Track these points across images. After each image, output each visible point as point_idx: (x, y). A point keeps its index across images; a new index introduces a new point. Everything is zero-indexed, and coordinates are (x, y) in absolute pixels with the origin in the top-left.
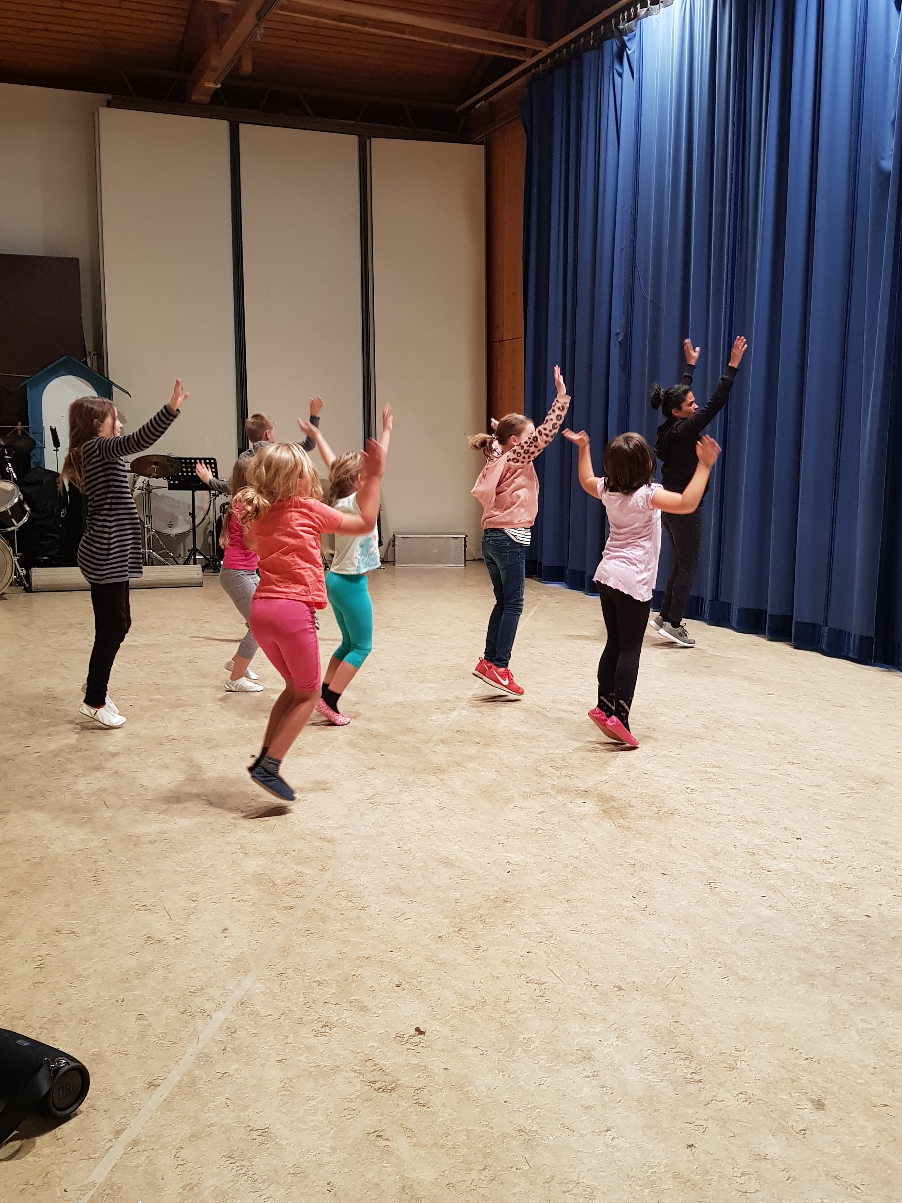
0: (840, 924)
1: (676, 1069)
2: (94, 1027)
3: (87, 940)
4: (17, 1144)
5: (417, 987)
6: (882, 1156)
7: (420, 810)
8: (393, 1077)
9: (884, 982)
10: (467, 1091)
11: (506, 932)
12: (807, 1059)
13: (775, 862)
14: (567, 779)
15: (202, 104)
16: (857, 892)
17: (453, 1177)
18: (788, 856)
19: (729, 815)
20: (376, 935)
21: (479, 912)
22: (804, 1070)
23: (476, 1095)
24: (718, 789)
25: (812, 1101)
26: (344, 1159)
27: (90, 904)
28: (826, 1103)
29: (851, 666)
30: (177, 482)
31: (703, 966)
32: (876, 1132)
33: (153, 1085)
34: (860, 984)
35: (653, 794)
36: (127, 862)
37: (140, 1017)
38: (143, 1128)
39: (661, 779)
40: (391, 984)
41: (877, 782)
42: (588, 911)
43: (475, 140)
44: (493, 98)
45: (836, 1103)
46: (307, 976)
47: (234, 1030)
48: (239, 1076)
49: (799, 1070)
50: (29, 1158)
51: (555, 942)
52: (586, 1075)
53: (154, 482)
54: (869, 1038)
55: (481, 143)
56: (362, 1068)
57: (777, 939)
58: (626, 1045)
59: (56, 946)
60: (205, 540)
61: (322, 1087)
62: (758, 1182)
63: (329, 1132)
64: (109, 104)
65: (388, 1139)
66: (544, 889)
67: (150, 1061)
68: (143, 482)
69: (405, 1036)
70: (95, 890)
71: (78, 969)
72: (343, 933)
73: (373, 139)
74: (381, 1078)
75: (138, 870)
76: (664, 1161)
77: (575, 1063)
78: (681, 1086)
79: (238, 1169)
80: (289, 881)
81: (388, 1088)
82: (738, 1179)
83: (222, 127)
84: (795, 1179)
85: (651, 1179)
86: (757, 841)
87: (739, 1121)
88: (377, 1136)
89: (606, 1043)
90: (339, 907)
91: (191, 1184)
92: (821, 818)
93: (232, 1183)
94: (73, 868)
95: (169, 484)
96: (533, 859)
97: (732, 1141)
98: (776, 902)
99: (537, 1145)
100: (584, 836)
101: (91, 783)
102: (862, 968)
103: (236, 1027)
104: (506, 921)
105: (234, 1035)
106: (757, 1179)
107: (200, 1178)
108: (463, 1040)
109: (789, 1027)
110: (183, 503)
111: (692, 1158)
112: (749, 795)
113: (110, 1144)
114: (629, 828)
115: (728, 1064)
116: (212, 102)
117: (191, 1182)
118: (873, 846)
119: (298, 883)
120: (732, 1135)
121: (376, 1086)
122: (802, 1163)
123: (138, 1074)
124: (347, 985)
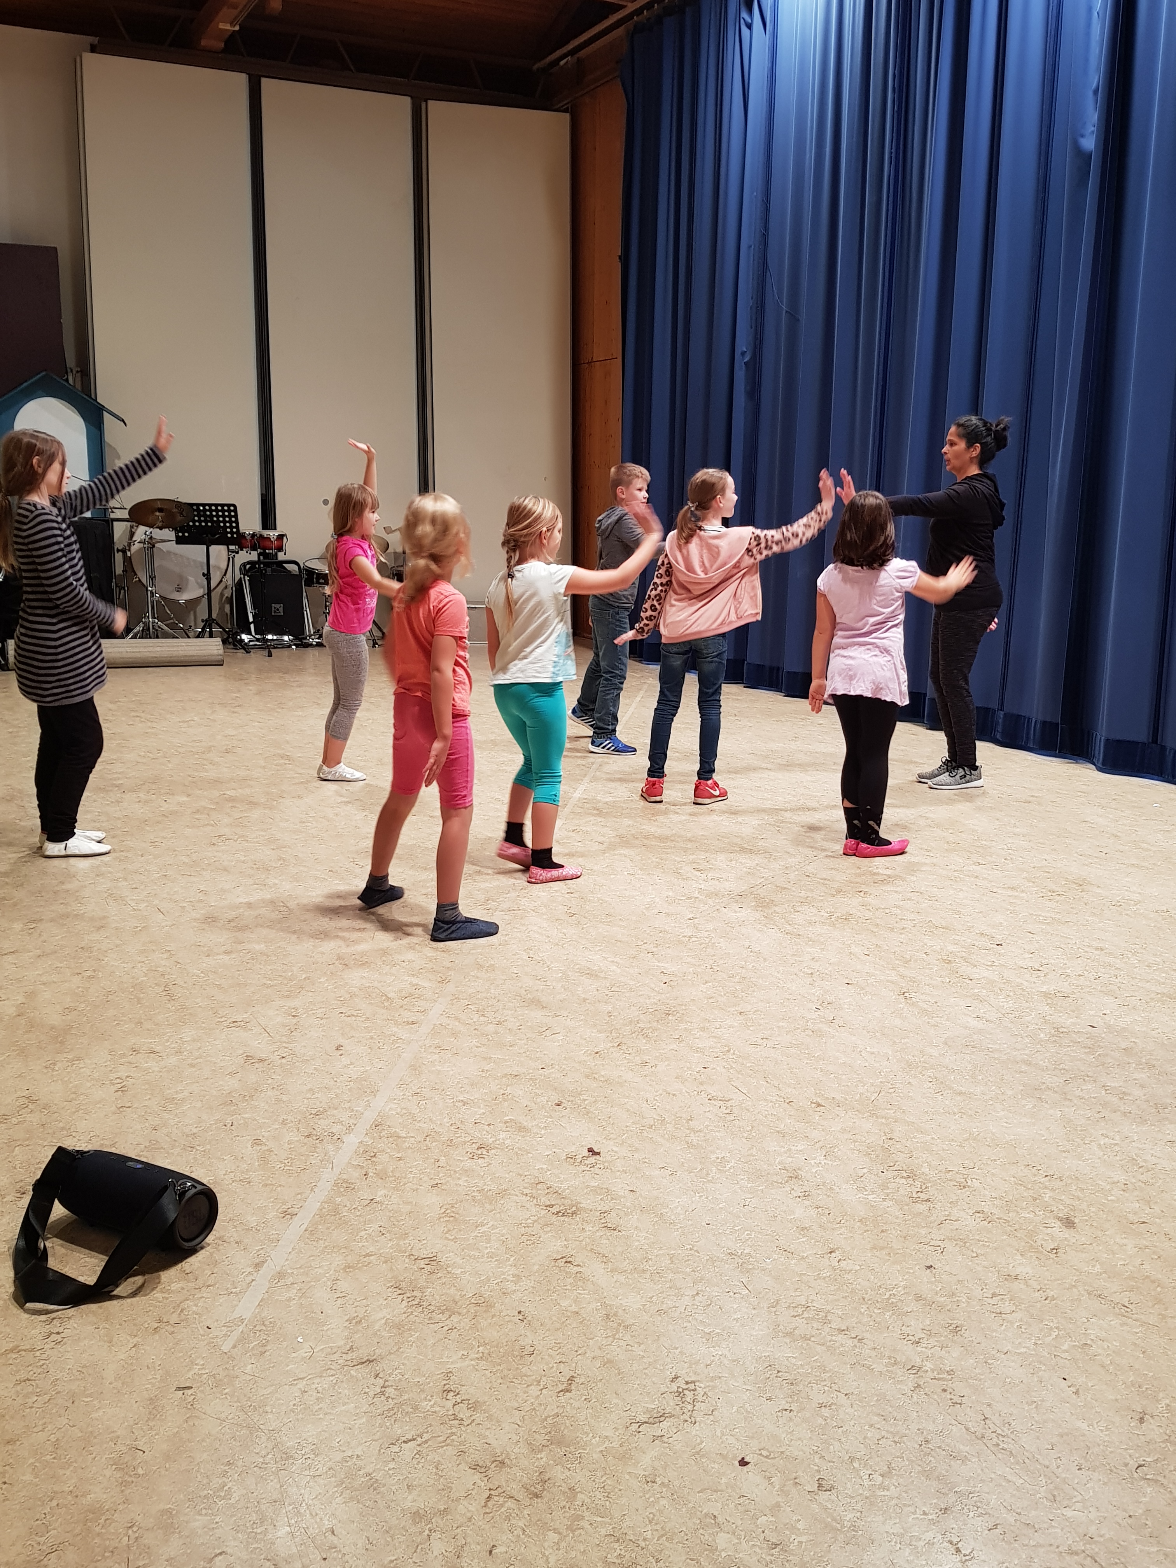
0: (1061, 1035)
1: (898, 1188)
2: (203, 1153)
3: (173, 1060)
4: (139, 1280)
5: (581, 1106)
6: (1148, 1274)
7: (545, 917)
8: (572, 1201)
9: (1122, 1095)
10: (661, 1213)
11: (675, 1047)
12: (1046, 1176)
13: (975, 969)
14: (716, 882)
15: (215, 52)
16: (1076, 1001)
17: (663, 1303)
18: (990, 964)
19: (914, 920)
20: (521, 1051)
21: (639, 1025)
22: (1046, 1188)
23: (673, 1217)
24: (896, 892)
25: (1060, 1219)
26: (533, 1287)
27: (167, 1021)
28: (1076, 1221)
29: (1029, 758)
30: (186, 534)
31: (911, 1081)
32: (1137, 1249)
33: (288, 1214)
34: (1094, 1098)
35: (820, 898)
36: (202, 975)
37: (257, 1142)
38: (287, 1260)
39: (826, 882)
40: (550, 1103)
41: (1081, 883)
42: (766, 1023)
43: (559, 105)
44: (582, 53)
45: (1087, 1221)
46: (449, 1095)
47: (373, 1154)
48: (390, 1203)
49: (1040, 1188)
50: (157, 1295)
51: (734, 1056)
52: (795, 1195)
53: (157, 534)
54: (1115, 1154)
55: (566, 111)
56: (534, 1191)
57: (991, 1052)
58: (836, 1163)
59: (136, 1067)
60: (221, 609)
61: (490, 1212)
62: (1012, 1302)
63: (508, 1260)
64: (93, 49)
65: (579, 1265)
66: (710, 1001)
67: (279, 1188)
68: (145, 534)
69: (577, 1157)
70: (169, 1006)
71: (169, 1092)
72: (481, 1049)
73: (430, 102)
74: (558, 1201)
75: (217, 983)
76: (902, 1283)
77: (781, 1183)
78: (907, 1205)
79: (410, 1299)
80: (404, 994)
81: (568, 1211)
82: (990, 1300)
83: (239, 81)
84: (1053, 1299)
85: (890, 1301)
86: (951, 948)
87: (979, 1241)
88: (566, 1262)
89: (812, 1162)
90: (471, 1021)
91: (357, 1316)
92: (1021, 923)
93: (406, 1315)
94: (136, 982)
95: (177, 537)
96: (691, 969)
97: (977, 1262)
98: (984, 1013)
99: (754, 1268)
100: (747, 944)
101: (136, 888)
102: (1095, 1081)
103: (375, 1151)
104: (672, 1035)
105: (374, 1159)
106: (1011, 1300)
107: (367, 1310)
108: (647, 1161)
109: (1020, 1143)
110: (194, 561)
111: (934, 1279)
112: (934, 899)
113: (250, 1278)
114: (799, 935)
115: (957, 1182)
116: (226, 50)
117: (356, 1314)
118: (1086, 952)
119: (416, 996)
120: (975, 1255)
121: (554, 1210)
122: (1059, 1282)
123: (269, 1202)
124: (496, 1104)
